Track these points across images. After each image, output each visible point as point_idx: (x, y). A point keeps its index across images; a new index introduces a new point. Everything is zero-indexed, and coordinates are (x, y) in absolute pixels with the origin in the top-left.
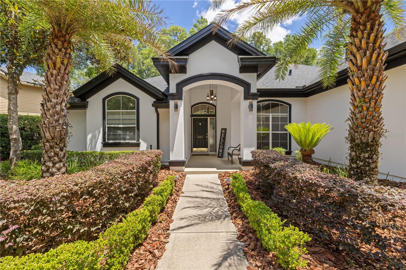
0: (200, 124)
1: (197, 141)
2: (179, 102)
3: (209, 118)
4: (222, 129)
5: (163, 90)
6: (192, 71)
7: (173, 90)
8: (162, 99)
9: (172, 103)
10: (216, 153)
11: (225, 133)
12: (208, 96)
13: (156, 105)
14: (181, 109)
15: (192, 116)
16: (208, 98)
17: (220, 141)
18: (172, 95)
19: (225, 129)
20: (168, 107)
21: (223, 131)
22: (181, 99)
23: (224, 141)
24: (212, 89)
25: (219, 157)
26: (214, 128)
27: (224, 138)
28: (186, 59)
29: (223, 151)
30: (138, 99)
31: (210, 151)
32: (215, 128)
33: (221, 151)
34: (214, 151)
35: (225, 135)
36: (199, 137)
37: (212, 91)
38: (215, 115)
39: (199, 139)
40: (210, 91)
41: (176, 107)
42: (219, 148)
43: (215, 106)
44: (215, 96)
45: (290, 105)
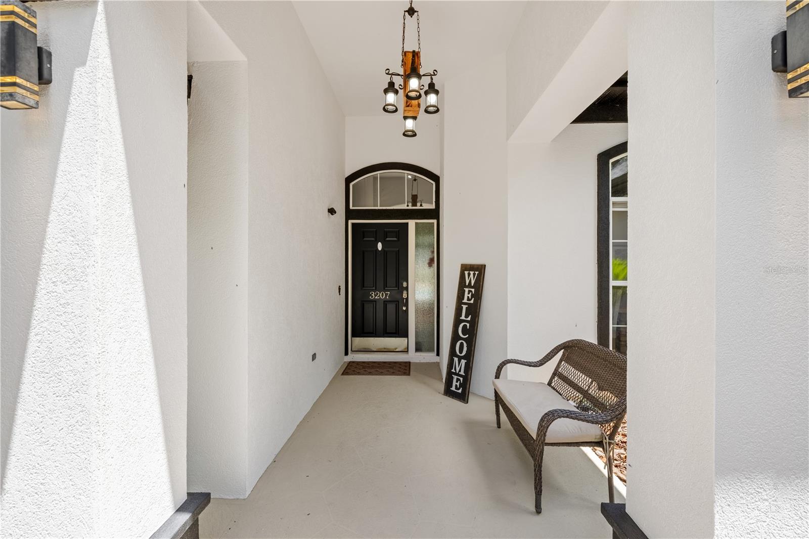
0: (380, 246)
1: (369, 309)
3: (412, 224)
4: (465, 268)
10: (437, 359)
11: (479, 287)
12: (391, 84)
15: (349, 214)
16: (391, 98)
17: (457, 321)
19: (480, 270)
21: (471, 278)
23: (474, 323)
24: (409, 48)
25: (448, 392)
26: (432, 260)
27: (474, 310)
29: (468, 368)
31: (418, 349)
32: (436, 261)
33: (460, 366)
34: (430, 350)
35: (478, 295)
36: (373, 296)
37: (416, 55)
38: (434, 214)
39: (375, 301)
40: (405, 54)
42: (453, 353)
43: (436, 179)
44: (432, 88)
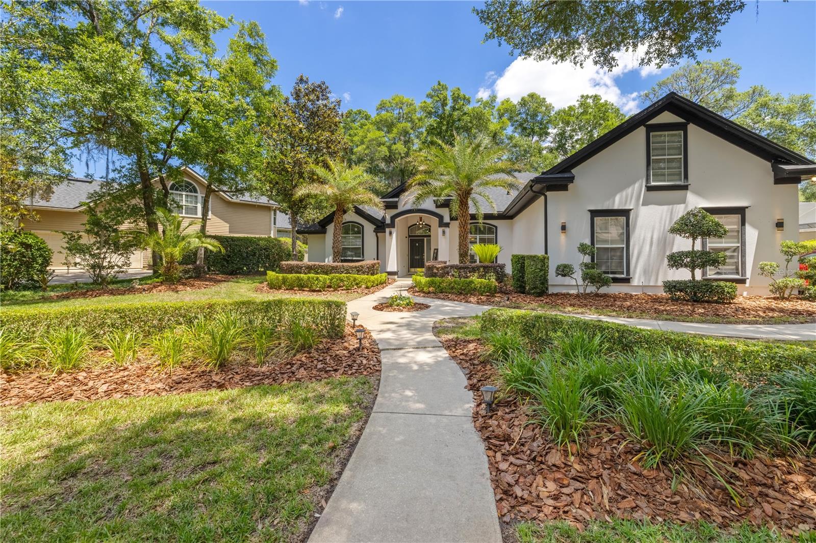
0: (417, 244)
1: (415, 261)
2: (393, 230)
3: (425, 239)
4: (435, 249)
5: (380, 219)
6: (401, 208)
7: (388, 221)
8: (380, 226)
9: (387, 230)
11: (437, 253)
12: (418, 221)
13: (376, 231)
14: (394, 235)
15: (409, 236)
16: (418, 223)
18: (388, 224)
20: (385, 232)
22: (394, 227)
26: (430, 248)
28: (397, 202)
30: (363, 226)
36: (415, 258)
37: (421, 217)
38: (430, 236)
41: (391, 233)
44: (424, 222)
45: (496, 227)
